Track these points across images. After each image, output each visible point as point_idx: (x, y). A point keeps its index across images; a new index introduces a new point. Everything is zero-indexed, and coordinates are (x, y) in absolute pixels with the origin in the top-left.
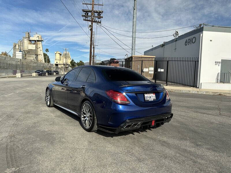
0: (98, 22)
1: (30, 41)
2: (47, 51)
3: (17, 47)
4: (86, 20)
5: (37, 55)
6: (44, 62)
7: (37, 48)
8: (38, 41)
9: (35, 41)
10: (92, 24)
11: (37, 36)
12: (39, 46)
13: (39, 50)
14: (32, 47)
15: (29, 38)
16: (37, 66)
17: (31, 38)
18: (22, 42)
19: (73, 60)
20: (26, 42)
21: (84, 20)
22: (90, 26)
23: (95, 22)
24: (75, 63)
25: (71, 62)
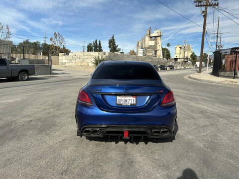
0: (215, 5)
1: (151, 37)
2: (168, 46)
3: (140, 45)
4: (198, 6)
5: (156, 51)
6: (162, 57)
7: (156, 43)
8: (158, 36)
9: (155, 37)
10: (206, 9)
11: (156, 31)
12: (158, 41)
13: (158, 45)
14: (152, 43)
15: (150, 35)
16: (152, 61)
17: (152, 35)
18: (144, 39)
19: (193, 53)
20: (147, 39)
21: (196, 6)
22: (203, 12)
23: (210, 5)
24: (195, 56)
25: (191, 56)
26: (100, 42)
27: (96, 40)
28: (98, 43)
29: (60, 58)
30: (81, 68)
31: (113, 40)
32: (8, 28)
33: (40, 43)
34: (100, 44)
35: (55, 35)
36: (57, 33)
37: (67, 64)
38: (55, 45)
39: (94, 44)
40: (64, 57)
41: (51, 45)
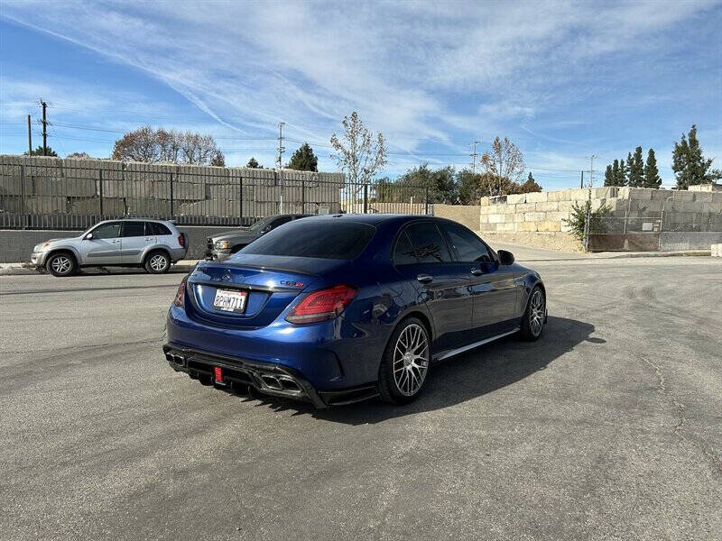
26: (652, 153)
27: (639, 150)
28: (645, 157)
29: (484, 209)
30: (535, 237)
31: (694, 142)
32: (381, 141)
33: (453, 171)
34: (652, 160)
35: (498, 146)
36: (502, 140)
37: (499, 229)
38: (495, 174)
39: (630, 162)
40: (494, 208)
41: (486, 176)
